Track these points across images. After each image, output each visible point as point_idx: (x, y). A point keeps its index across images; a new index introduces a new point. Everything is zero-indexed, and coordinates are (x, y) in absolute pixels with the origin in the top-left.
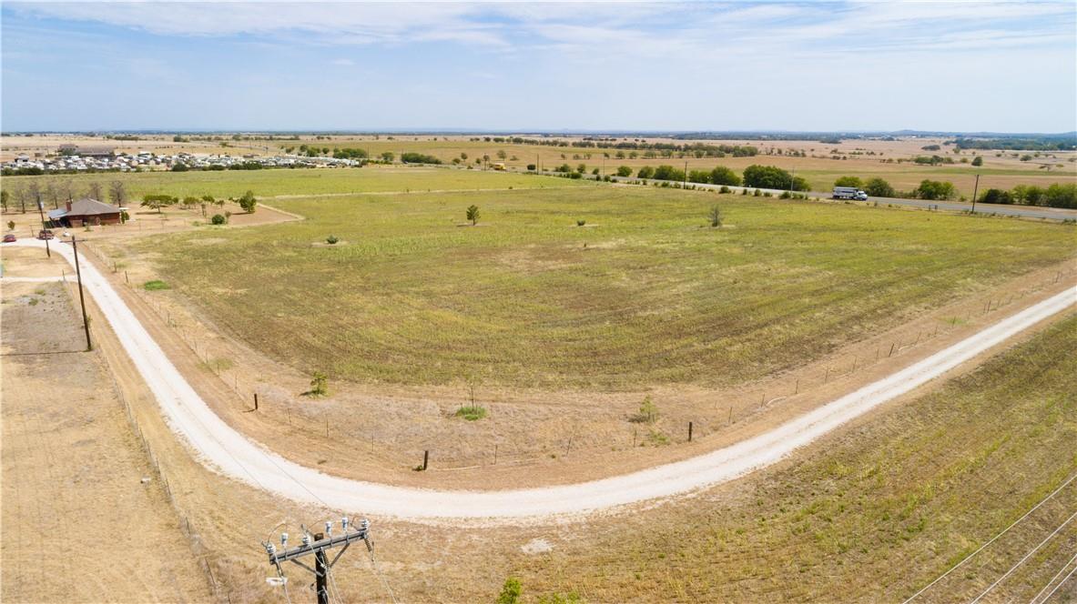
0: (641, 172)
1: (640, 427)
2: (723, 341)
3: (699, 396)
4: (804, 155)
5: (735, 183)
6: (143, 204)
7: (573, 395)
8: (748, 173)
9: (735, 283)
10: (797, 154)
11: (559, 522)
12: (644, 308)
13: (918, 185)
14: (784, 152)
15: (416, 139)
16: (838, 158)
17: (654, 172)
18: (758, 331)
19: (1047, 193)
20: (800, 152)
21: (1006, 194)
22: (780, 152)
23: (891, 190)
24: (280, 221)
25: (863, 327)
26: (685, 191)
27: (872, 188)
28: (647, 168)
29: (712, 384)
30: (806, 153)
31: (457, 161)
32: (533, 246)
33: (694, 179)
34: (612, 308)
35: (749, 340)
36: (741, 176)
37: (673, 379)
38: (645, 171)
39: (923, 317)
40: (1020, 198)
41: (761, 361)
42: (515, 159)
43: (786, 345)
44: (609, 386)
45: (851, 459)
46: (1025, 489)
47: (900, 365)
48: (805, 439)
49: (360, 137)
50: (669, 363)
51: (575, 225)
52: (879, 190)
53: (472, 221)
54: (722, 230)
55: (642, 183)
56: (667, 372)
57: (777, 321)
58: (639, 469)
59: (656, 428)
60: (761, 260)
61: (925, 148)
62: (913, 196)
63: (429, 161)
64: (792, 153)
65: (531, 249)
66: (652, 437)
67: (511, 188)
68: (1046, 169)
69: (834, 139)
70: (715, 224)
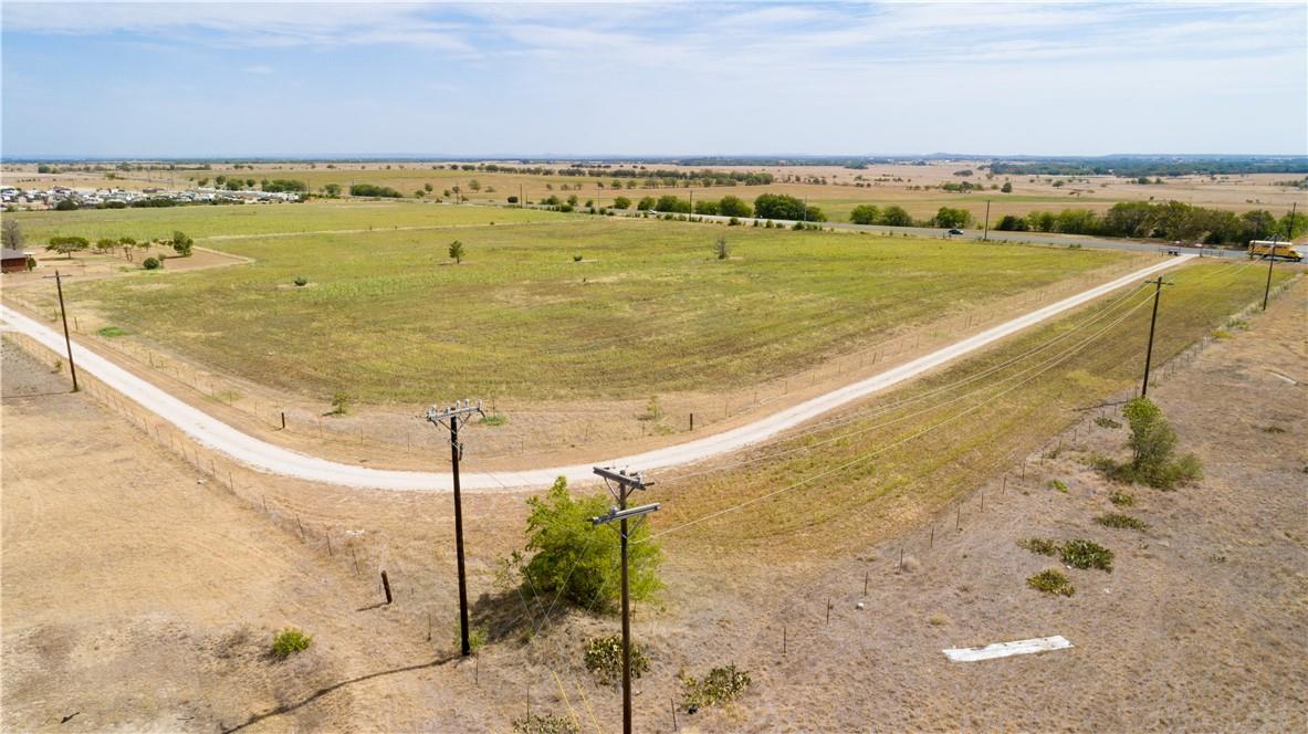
0: (642, 203)
1: (648, 424)
2: (724, 359)
3: (699, 399)
4: (824, 183)
5: (745, 214)
6: (49, 249)
7: (588, 404)
8: (759, 203)
9: (739, 310)
10: (816, 182)
11: (583, 485)
12: (648, 334)
13: (936, 213)
14: (802, 180)
15: (363, 168)
16: (862, 186)
17: (656, 203)
18: (758, 349)
19: (1060, 219)
20: (820, 179)
21: (1021, 221)
22: (798, 179)
23: (909, 219)
24: (227, 264)
25: (854, 343)
26: (692, 224)
27: (890, 217)
28: (647, 198)
29: (712, 391)
30: (827, 180)
31: (420, 194)
32: (527, 282)
33: (701, 210)
34: (617, 336)
35: (748, 356)
36: (752, 207)
37: (676, 389)
38: (646, 202)
39: (910, 333)
40: (1035, 224)
41: (758, 372)
42: (491, 190)
43: (781, 360)
44: (618, 397)
45: (824, 435)
46: (957, 445)
47: (880, 370)
48: (789, 424)
49: (292, 165)
50: (673, 376)
51: (572, 261)
52: (897, 219)
53: (455, 259)
54: (730, 262)
55: (642, 216)
56: (672, 383)
57: (777, 340)
58: (647, 451)
59: (662, 423)
60: (766, 290)
61: (957, 174)
62: (931, 224)
63: (386, 194)
64: (812, 180)
65: (526, 286)
66: (659, 429)
67: (492, 223)
68: (1075, 195)
69: (859, 164)
70: (722, 257)
